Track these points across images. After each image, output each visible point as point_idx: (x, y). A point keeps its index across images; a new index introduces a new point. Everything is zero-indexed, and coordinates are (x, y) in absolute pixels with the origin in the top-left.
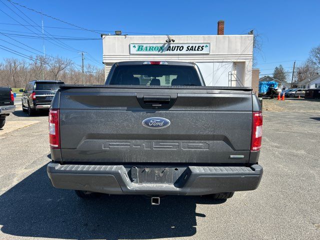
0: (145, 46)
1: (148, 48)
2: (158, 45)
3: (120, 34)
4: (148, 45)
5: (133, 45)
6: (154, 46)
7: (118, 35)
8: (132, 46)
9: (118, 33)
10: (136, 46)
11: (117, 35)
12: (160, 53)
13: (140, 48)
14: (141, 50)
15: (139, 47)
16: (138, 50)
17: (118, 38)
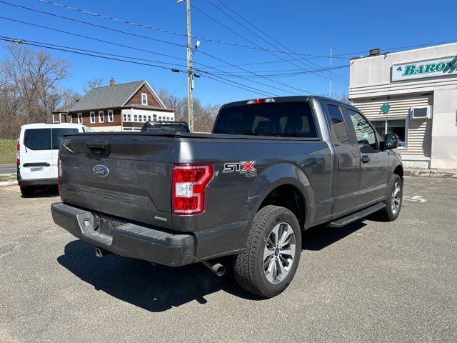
0: (418, 65)
1: (424, 68)
2: (444, 61)
3: (378, 54)
4: (424, 63)
5: (398, 67)
6: (437, 62)
7: (374, 55)
8: (395, 69)
9: (373, 53)
10: (403, 67)
11: (372, 55)
12: (447, 73)
13: (410, 69)
14: (411, 73)
15: (408, 68)
16: (406, 73)
17: (373, 60)
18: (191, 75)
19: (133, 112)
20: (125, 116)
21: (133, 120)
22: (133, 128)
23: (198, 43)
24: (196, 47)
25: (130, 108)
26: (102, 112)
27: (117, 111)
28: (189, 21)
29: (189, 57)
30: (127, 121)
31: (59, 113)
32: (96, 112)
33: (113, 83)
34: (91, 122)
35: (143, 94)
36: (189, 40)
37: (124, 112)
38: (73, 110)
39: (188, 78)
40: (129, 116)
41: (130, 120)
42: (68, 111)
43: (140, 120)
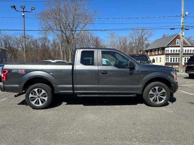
18: (183, 30)
19: (170, 49)
20: (166, 50)
21: (170, 52)
22: (170, 56)
23: (187, 13)
24: (186, 15)
25: (169, 47)
26: (157, 49)
27: (163, 49)
28: (183, 3)
29: (182, 21)
30: (167, 53)
31: (141, 51)
32: (155, 50)
33: (164, 36)
34: (153, 54)
35: (177, 40)
36: (182, 13)
37: (166, 49)
38: (147, 49)
39: (181, 31)
40: (168, 50)
41: (168, 52)
42: (145, 50)
43: (174, 52)
